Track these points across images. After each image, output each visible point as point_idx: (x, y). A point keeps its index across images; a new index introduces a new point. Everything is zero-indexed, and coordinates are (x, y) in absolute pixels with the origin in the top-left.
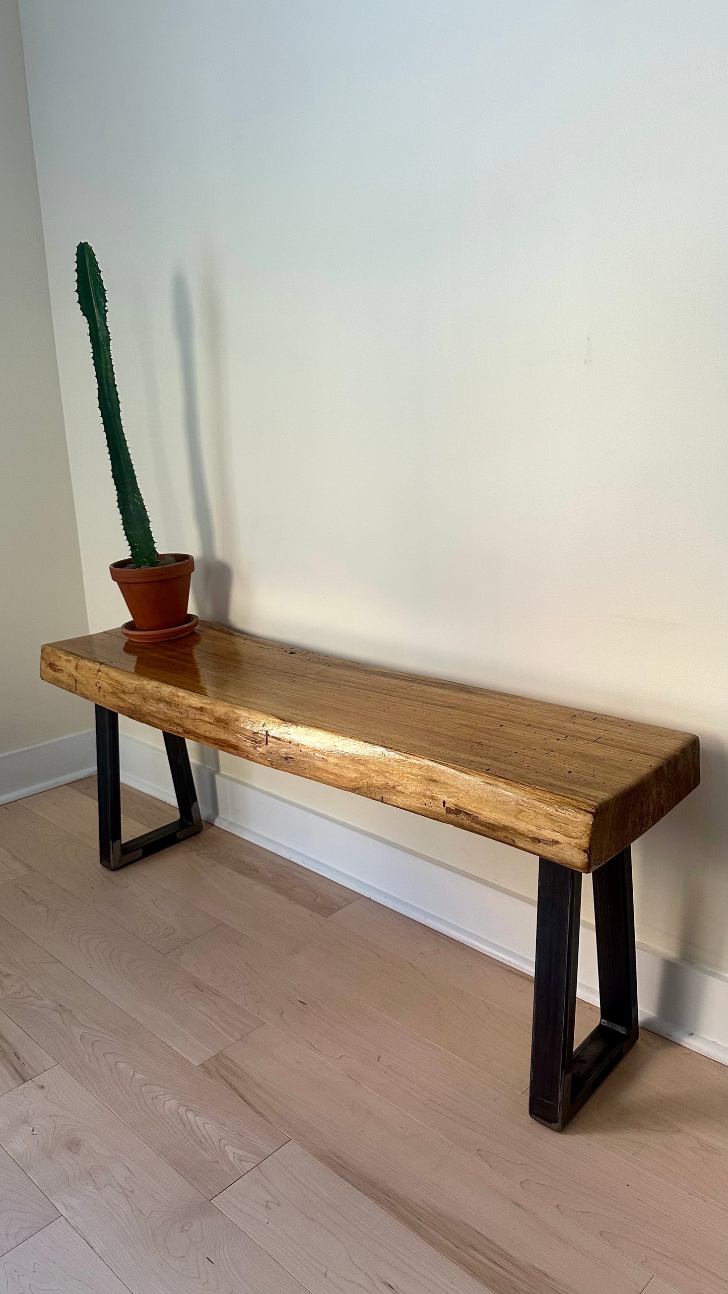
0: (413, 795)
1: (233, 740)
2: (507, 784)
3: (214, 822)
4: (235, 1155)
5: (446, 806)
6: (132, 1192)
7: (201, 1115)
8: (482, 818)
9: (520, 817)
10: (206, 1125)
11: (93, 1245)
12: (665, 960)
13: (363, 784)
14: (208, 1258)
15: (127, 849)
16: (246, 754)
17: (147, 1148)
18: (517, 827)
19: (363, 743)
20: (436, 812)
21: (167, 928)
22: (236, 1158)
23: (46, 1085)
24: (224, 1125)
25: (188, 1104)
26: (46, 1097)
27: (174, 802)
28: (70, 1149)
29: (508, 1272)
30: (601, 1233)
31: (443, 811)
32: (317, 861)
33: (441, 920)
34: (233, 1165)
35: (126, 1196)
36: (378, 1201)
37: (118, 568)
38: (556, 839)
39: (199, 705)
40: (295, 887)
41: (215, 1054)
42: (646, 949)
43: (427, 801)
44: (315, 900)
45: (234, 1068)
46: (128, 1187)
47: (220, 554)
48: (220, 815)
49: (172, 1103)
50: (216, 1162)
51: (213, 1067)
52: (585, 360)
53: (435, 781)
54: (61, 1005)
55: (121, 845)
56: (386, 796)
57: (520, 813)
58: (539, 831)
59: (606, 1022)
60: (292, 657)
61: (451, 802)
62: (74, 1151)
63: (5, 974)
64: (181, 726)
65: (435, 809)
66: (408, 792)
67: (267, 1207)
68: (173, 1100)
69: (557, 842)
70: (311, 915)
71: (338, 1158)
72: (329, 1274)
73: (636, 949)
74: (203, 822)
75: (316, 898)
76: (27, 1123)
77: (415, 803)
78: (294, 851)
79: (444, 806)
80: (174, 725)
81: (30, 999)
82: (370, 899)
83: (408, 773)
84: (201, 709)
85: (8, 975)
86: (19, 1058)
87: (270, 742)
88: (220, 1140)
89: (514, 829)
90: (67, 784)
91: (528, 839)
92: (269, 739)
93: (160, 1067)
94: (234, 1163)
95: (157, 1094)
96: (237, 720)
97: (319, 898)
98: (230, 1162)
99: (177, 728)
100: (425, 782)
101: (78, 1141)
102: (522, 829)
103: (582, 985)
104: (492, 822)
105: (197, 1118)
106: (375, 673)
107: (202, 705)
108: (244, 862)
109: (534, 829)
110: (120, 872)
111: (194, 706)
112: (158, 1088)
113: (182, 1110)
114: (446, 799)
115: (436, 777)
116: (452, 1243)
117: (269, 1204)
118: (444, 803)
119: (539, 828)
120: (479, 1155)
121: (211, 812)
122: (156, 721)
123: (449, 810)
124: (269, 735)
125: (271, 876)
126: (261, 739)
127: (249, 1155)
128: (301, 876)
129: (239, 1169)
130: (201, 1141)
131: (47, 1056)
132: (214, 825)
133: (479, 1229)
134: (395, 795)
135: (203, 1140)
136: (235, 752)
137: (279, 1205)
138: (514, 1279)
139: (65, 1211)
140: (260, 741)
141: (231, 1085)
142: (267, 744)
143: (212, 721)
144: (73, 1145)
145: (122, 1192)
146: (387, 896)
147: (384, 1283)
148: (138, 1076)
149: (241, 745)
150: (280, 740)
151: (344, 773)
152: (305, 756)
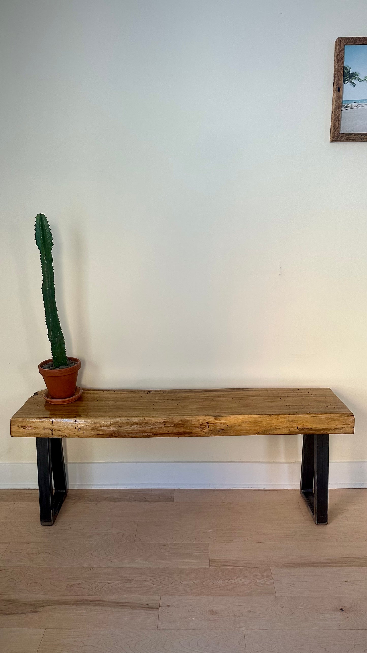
0: (284, 428)
1: (187, 430)
2: (321, 415)
4: (263, 581)
5: (299, 428)
8: (313, 428)
9: (329, 424)
10: (241, 580)
13: (261, 430)
14: (299, 608)
16: (196, 434)
20: (294, 432)
21: (118, 534)
23: (168, 604)
24: (246, 576)
26: (175, 607)
28: (213, 614)
31: (298, 430)
34: (266, 584)
39: (162, 421)
40: (144, 497)
41: (208, 561)
43: (290, 429)
44: (160, 498)
45: (220, 560)
51: (215, 565)
53: (292, 421)
54: (124, 580)
56: (272, 432)
57: (328, 423)
58: (337, 426)
59: (304, 490)
61: (300, 427)
62: (215, 614)
63: (77, 584)
64: (151, 433)
65: (295, 431)
66: (281, 428)
68: (219, 581)
69: (343, 428)
70: (167, 504)
76: (185, 618)
77: (284, 431)
79: (298, 429)
80: (146, 433)
81: (107, 585)
83: (281, 421)
84: (164, 423)
86: (142, 604)
87: (210, 426)
88: (252, 581)
89: (327, 428)
91: (333, 430)
92: (209, 425)
93: (198, 575)
95: (211, 582)
96: (188, 422)
99: (148, 434)
100: (288, 422)
101: (211, 611)
102: (330, 427)
104: (318, 428)
105: (235, 580)
107: (164, 420)
109: (335, 426)
111: (158, 422)
112: (208, 581)
114: (298, 426)
115: (292, 419)
117: (292, 586)
118: (298, 427)
119: (336, 425)
120: (318, 541)
122: (131, 435)
123: (300, 430)
124: (209, 424)
125: (128, 498)
127: (266, 579)
129: (270, 584)
131: (151, 597)
134: (276, 431)
135: (247, 584)
136: (189, 435)
137: (295, 584)
139: (243, 628)
140: (204, 427)
141: (229, 566)
142: (208, 428)
143: (173, 426)
145: (250, 612)
147: (344, 582)
149: (194, 431)
150: (215, 424)
151: (251, 428)
152: (230, 427)
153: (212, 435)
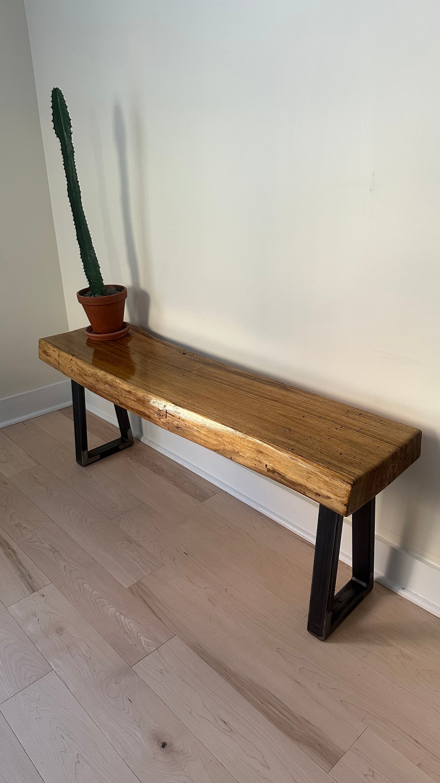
0: (249, 458)
1: (147, 412)
2: (303, 460)
3: (140, 439)
4: (145, 642)
5: (267, 467)
6: (90, 659)
7: (128, 618)
8: (288, 477)
9: (309, 480)
10: (130, 623)
11: (69, 687)
12: (391, 547)
13: (220, 448)
14: (129, 699)
15: (91, 454)
16: (155, 421)
17: (99, 635)
18: (307, 485)
19: (221, 424)
20: (262, 470)
21: (113, 504)
22: (146, 644)
23: (45, 594)
24: (140, 624)
25: (121, 610)
26: (45, 601)
27: (117, 425)
28: (58, 633)
29: (289, 719)
30: (341, 701)
31: (266, 470)
32: (198, 468)
33: (266, 509)
34: (144, 647)
35: (87, 661)
36: (221, 674)
37: (82, 293)
38: (329, 496)
39: (128, 389)
40: (185, 482)
41: (136, 582)
42: (381, 540)
43: (256, 463)
44: (196, 491)
45: (147, 591)
46: (88, 656)
47: (143, 285)
48: (144, 436)
49: (112, 610)
50: (134, 645)
51: (135, 589)
52: (371, 189)
53: (261, 452)
54: (53, 548)
55: (88, 452)
56: (233, 457)
57: (309, 478)
58: (320, 490)
59: (355, 578)
60: (184, 357)
61: (270, 465)
62: (60, 634)
63: (24, 527)
64: (118, 400)
65: (261, 468)
66: (246, 456)
67: (161, 673)
68: (113, 608)
69: (329, 498)
70: (193, 501)
71: (201, 647)
72: (192, 713)
73: (375, 539)
74: (134, 438)
75: (196, 490)
76: (35, 616)
77: (249, 463)
78: (186, 462)
79: (266, 467)
80: (114, 399)
81: (37, 543)
82: (227, 492)
83: (246, 446)
84: (129, 392)
85: (25, 528)
86: (31, 578)
87: (168, 417)
88: (138, 633)
89: (305, 486)
90: (58, 410)
91: (313, 493)
92: (168, 415)
93: (107, 588)
94: (145, 647)
95: (105, 603)
96: (149, 401)
97: (198, 490)
98: (142, 645)
99: (116, 401)
100: (255, 452)
101: (62, 628)
102: (310, 487)
103: (342, 553)
104: (293, 480)
105: (126, 619)
106: (232, 372)
107: (130, 390)
108: (156, 465)
109: (317, 488)
110: (87, 467)
111: (125, 389)
112: (105, 600)
113: (118, 614)
114: (267, 463)
115: (262, 450)
116: (259, 700)
117: (163, 671)
118: (266, 465)
119: (320, 488)
120: (278, 651)
121: (139, 433)
122: (104, 394)
123: (269, 470)
124: (167, 413)
125: (172, 475)
126: (163, 415)
127: (152, 642)
128: (188, 476)
129: (147, 650)
130: (127, 633)
131: (46, 578)
132: (140, 441)
133: (274, 694)
134: (239, 457)
135: (128, 632)
136: (148, 419)
137: (168, 672)
138: (292, 724)
139: (55, 667)
140: (162, 415)
141: (144, 601)
142: (166, 418)
143: (135, 400)
144: (60, 630)
145: (85, 659)
146: (236, 491)
147: (222, 720)
148: (95, 592)
149: (152, 416)
150: (174, 416)
151: (210, 440)
152: (188, 428)
153: (169, 429)
